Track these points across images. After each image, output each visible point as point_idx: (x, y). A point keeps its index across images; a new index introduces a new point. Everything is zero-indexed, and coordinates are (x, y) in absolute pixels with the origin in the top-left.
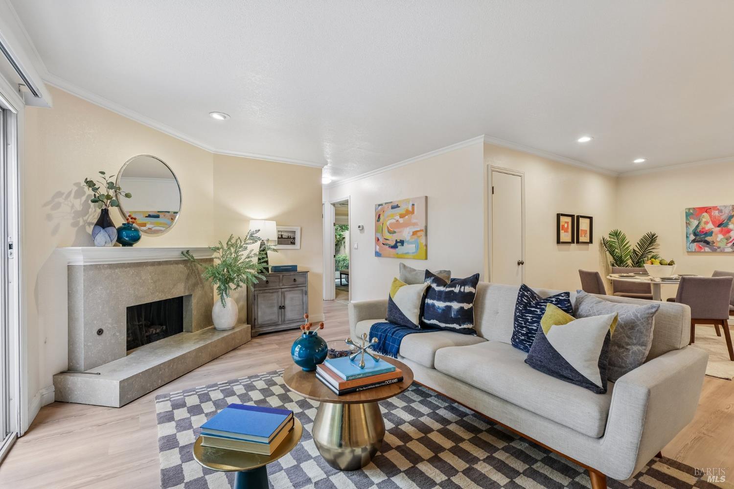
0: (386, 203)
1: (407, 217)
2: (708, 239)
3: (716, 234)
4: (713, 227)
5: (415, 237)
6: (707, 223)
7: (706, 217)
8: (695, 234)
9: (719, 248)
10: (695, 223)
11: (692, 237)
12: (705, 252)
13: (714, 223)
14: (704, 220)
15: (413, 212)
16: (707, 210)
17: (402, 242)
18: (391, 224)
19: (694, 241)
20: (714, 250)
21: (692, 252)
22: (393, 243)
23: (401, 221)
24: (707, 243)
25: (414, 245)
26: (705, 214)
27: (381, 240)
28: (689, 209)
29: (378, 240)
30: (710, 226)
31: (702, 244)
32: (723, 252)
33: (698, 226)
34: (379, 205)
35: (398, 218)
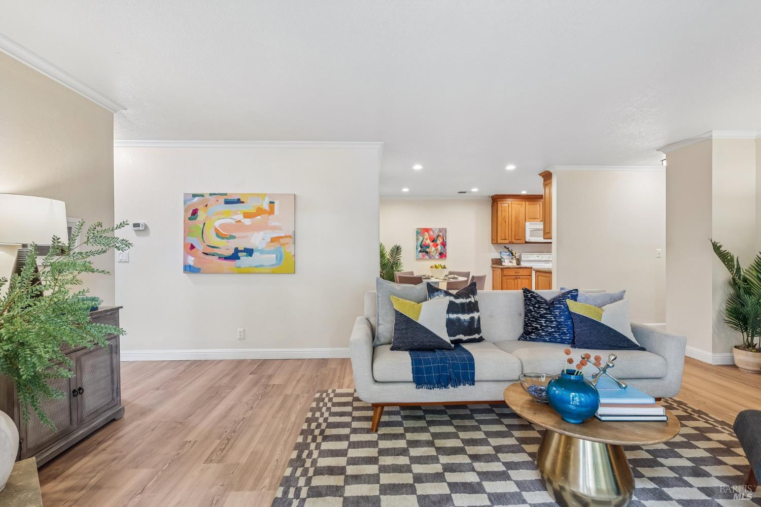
0: (211, 195)
1: (259, 217)
2: (427, 250)
3: (431, 247)
4: (430, 242)
5: (276, 245)
6: (427, 239)
7: (426, 235)
8: (421, 247)
9: (432, 256)
10: (421, 239)
11: (419, 249)
12: (425, 259)
13: (430, 239)
14: (426, 237)
15: (271, 212)
16: (427, 230)
17: (249, 252)
18: (222, 225)
19: (420, 251)
20: (430, 258)
21: (419, 259)
22: (231, 252)
23: (247, 222)
24: (427, 252)
25: (275, 256)
26: (426, 233)
27: (200, 247)
28: (418, 229)
29: (192, 247)
30: (428, 242)
31: (424, 253)
32: (434, 258)
33: (422, 241)
34: (194, 196)
35: (240, 217)
